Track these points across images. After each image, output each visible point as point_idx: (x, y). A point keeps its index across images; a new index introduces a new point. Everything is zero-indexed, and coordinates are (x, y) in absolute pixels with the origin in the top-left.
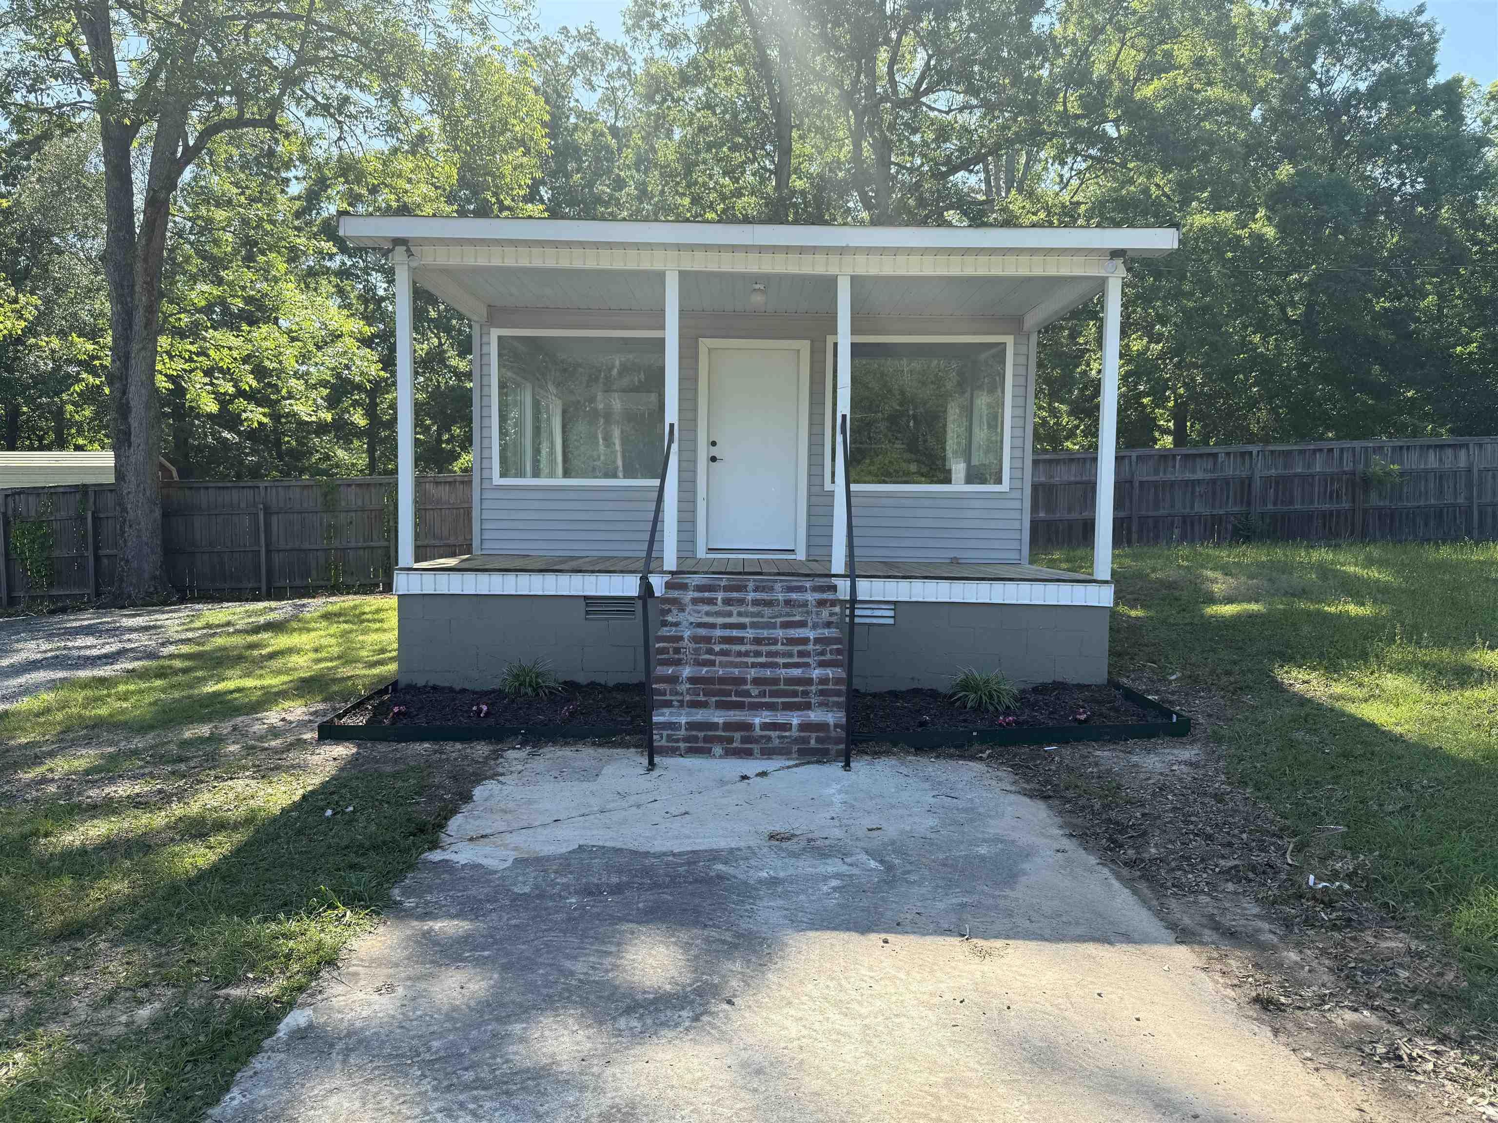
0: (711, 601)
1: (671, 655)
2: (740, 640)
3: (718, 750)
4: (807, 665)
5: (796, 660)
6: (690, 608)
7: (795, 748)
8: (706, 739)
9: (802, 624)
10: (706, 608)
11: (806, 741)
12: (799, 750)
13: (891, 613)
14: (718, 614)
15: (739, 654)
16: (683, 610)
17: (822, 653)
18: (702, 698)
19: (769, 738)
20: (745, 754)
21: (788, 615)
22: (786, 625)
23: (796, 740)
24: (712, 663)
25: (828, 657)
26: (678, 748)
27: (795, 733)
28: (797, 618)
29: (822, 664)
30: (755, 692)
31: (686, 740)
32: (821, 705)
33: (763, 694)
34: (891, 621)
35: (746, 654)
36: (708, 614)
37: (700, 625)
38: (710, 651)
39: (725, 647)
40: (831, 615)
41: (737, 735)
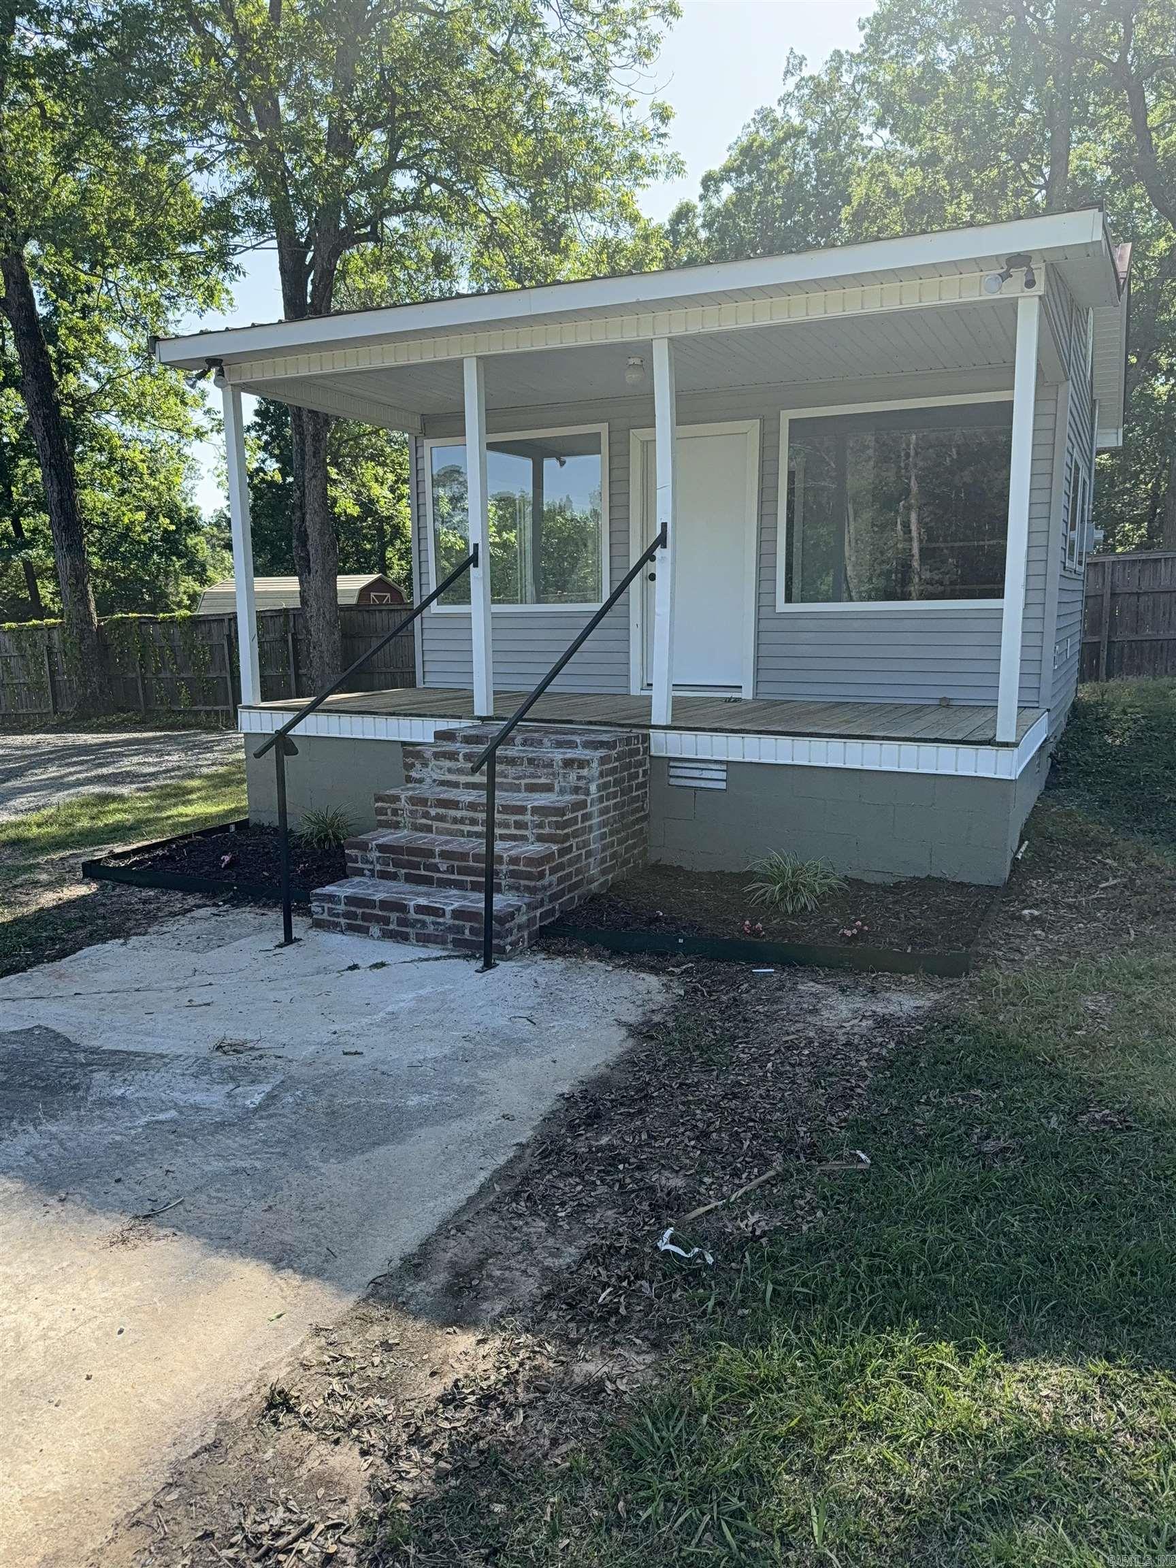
0: (452, 756)
1: (390, 817)
2: (454, 804)
3: (375, 930)
4: (524, 838)
5: (513, 831)
6: (433, 763)
7: (450, 937)
8: (365, 917)
9: (548, 788)
10: (448, 764)
11: (460, 930)
12: (454, 941)
13: (723, 775)
14: (460, 771)
15: (455, 821)
16: (425, 765)
17: (540, 826)
18: (391, 869)
19: (424, 924)
20: (400, 937)
21: (533, 776)
22: (532, 788)
23: (450, 929)
24: (429, 829)
25: (547, 831)
26: (337, 924)
27: (448, 920)
28: (543, 781)
29: (540, 838)
30: (443, 867)
31: (347, 915)
32: (511, 888)
33: (451, 870)
34: (723, 785)
35: (462, 821)
36: (450, 771)
37: (443, 783)
38: (426, 815)
39: (441, 811)
40: (579, 778)
41: (394, 916)
